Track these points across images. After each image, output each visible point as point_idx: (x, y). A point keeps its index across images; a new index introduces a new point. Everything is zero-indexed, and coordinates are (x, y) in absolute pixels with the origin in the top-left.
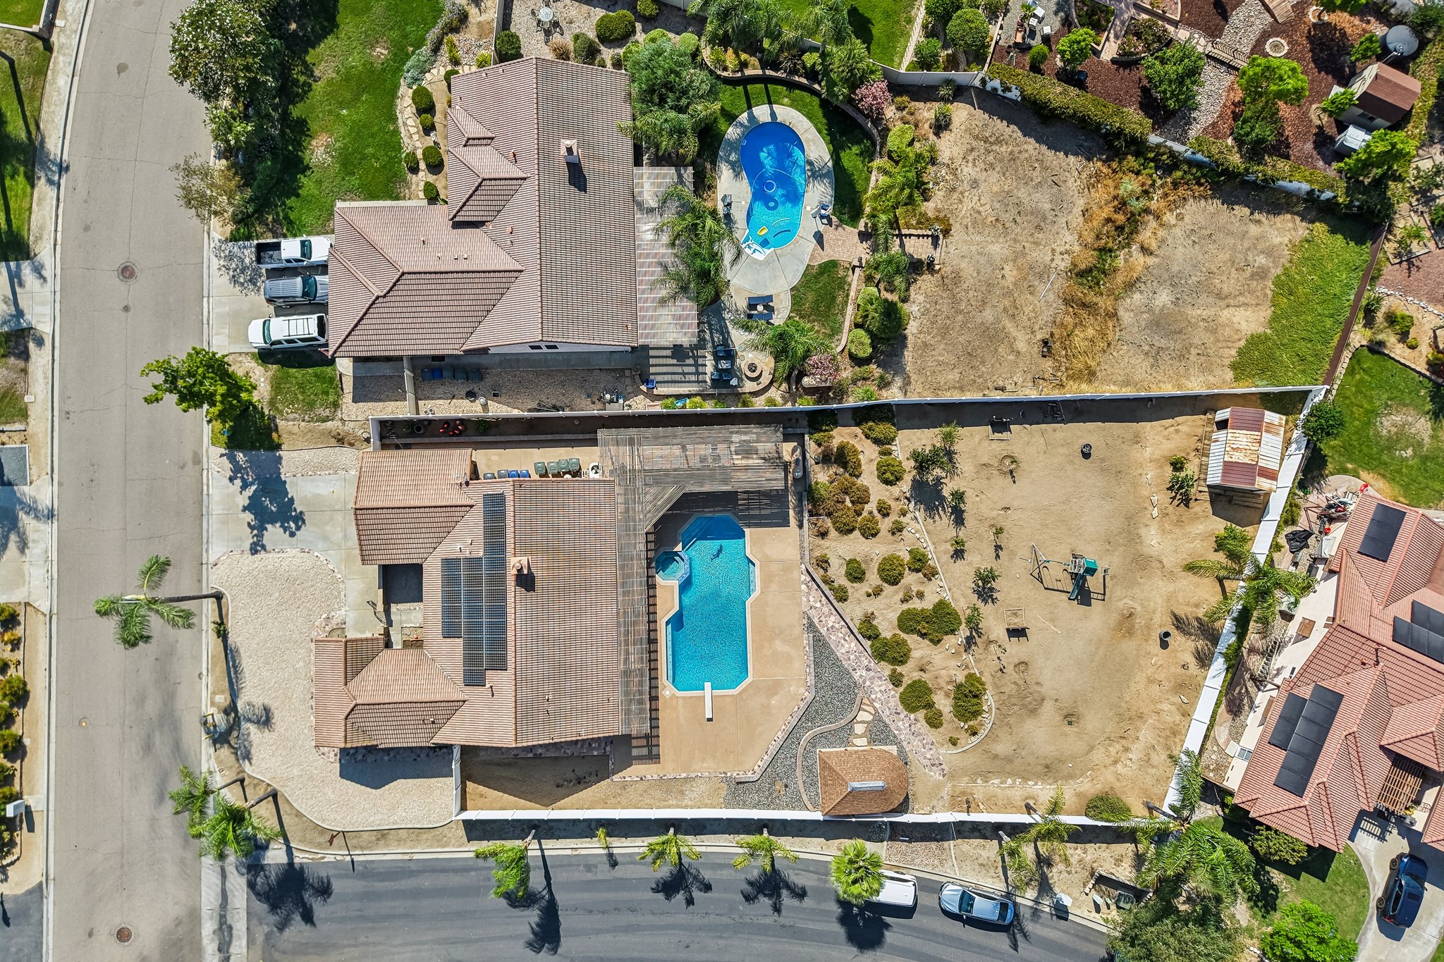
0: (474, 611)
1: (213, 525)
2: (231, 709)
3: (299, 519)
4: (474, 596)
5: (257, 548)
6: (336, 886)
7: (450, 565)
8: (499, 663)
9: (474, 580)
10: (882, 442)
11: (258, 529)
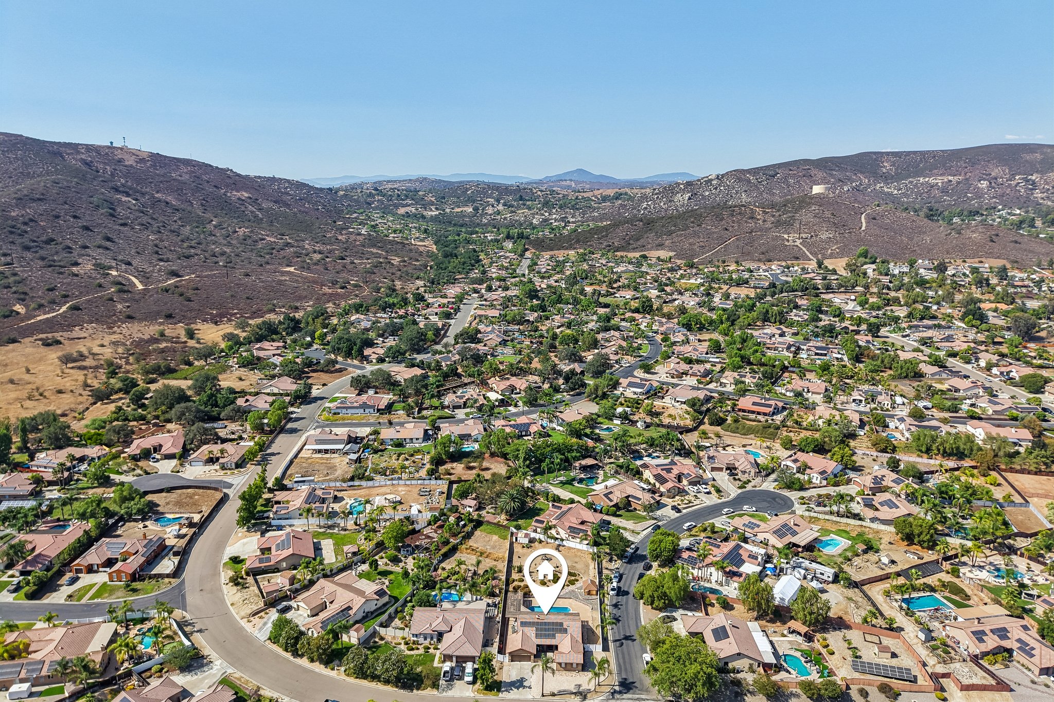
0: (549, 630)
1: (522, 697)
2: (575, 694)
3: (522, 678)
4: (545, 630)
5: (530, 687)
6: (624, 677)
7: (537, 636)
8: (561, 624)
9: (541, 630)
10: (514, 581)
11: (524, 687)
